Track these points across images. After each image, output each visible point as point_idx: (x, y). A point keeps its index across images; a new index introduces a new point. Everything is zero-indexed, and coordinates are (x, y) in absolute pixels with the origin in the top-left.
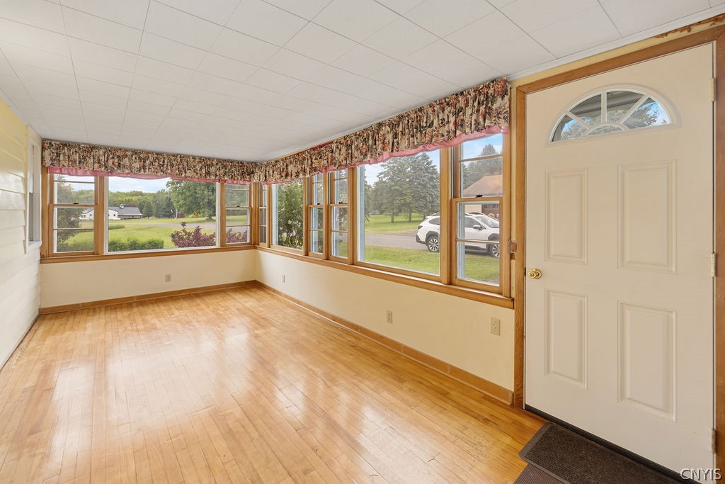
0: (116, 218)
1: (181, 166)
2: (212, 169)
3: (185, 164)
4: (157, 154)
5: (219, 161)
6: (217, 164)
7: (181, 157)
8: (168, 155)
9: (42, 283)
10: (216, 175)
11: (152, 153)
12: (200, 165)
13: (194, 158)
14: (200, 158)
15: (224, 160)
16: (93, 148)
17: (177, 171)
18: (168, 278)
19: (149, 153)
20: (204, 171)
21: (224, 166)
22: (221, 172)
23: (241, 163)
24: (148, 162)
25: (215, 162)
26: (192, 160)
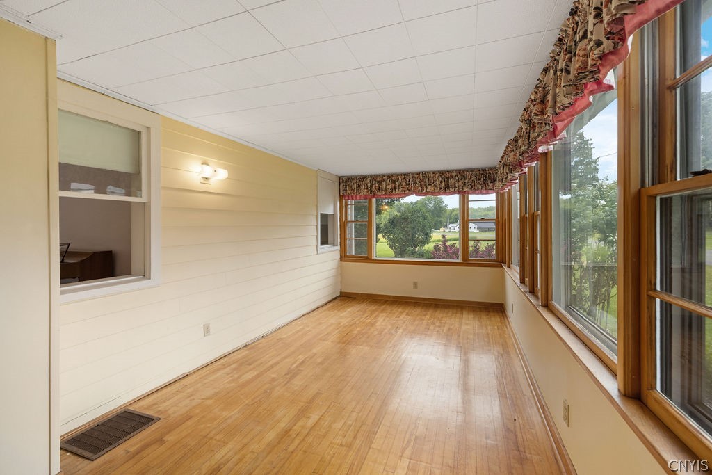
0: (475, 230)
1: (423, 183)
2: (452, 182)
3: (427, 180)
4: (405, 175)
5: (458, 171)
6: (456, 176)
7: (423, 174)
8: (413, 174)
9: (340, 274)
10: (455, 187)
11: (401, 175)
12: (440, 179)
13: (434, 173)
14: (440, 172)
15: (463, 171)
16: (364, 177)
17: (420, 188)
18: (415, 285)
19: (398, 175)
20: (443, 185)
21: (464, 177)
22: (460, 183)
23: (483, 170)
24: (397, 183)
25: (454, 174)
26: (432, 175)
